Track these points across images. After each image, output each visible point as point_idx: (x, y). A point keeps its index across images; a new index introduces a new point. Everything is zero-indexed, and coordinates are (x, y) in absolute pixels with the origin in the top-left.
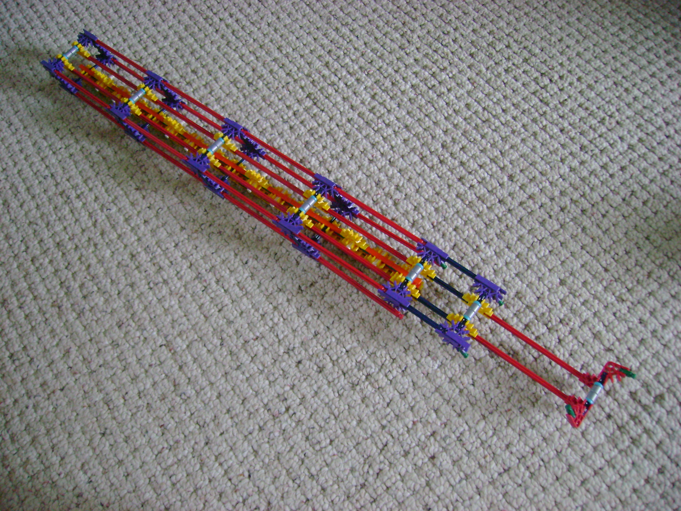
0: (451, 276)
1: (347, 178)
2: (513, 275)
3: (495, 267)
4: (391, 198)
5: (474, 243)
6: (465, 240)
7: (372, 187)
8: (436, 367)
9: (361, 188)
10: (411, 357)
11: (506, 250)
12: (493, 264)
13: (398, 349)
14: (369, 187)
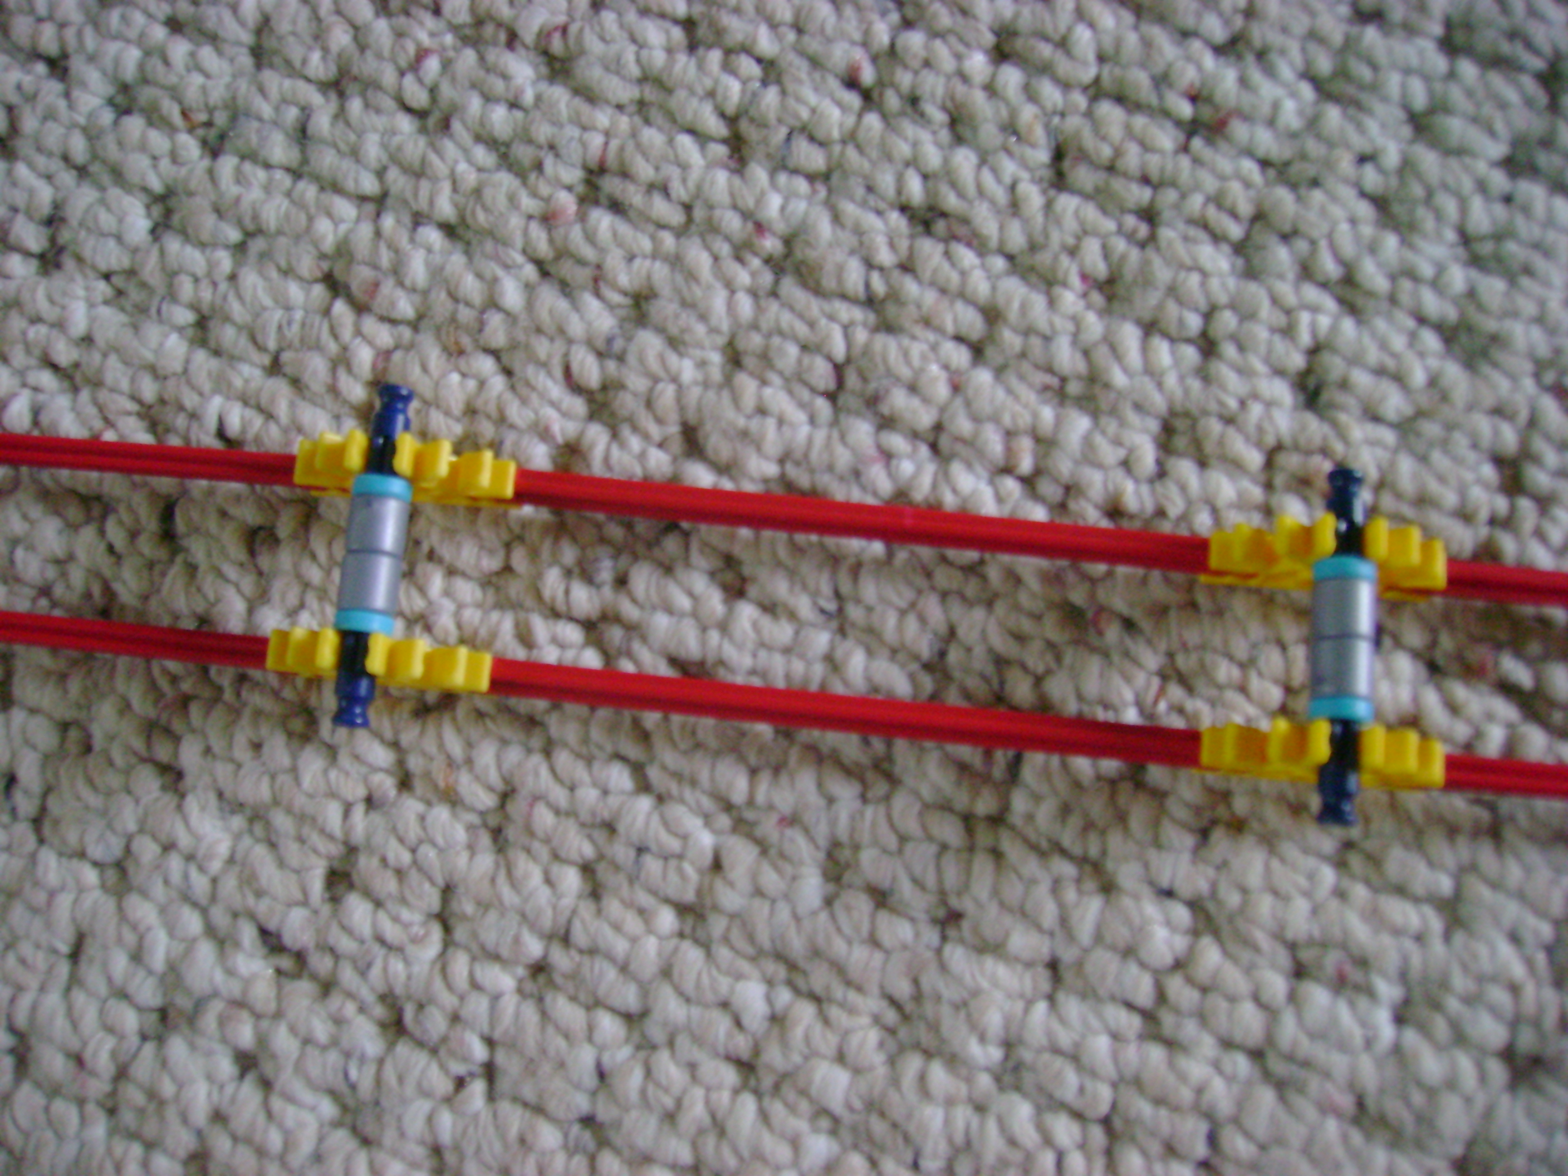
0: (1150, 370)
1: (180, 49)
2: (1499, 180)
3: (1371, 178)
4: (512, 40)
5: (1162, 80)
6: (1096, 91)
7: (358, 32)
8: (1386, 1031)
9: (293, 71)
10: (1208, 1045)
11: (1371, 34)
12: (1346, 164)
13: (1101, 1045)
14: (341, 38)
